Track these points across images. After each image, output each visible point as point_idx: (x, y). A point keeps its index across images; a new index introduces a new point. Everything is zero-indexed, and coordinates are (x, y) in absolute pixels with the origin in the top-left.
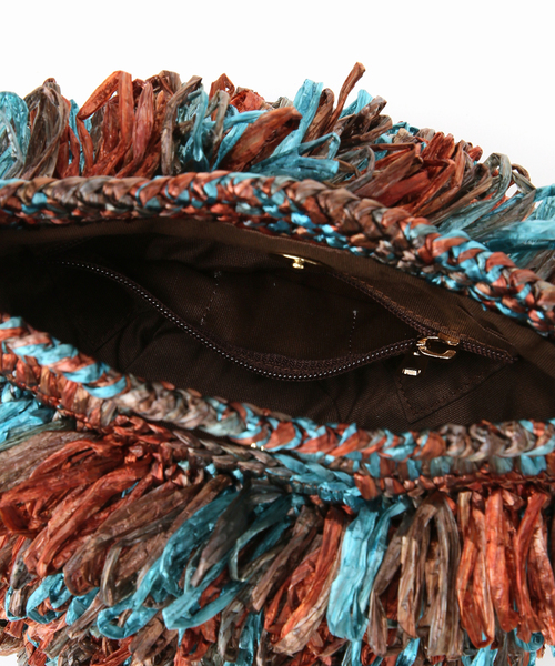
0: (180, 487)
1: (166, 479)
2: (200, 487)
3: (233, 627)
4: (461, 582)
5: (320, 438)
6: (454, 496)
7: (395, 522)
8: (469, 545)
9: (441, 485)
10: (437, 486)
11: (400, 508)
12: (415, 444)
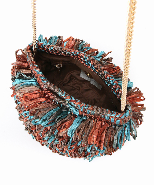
0: (51, 104)
1: (50, 102)
2: (55, 105)
3: (53, 129)
4: (90, 133)
5: (74, 100)
6: (94, 120)
7: (84, 120)
8: (94, 128)
9: (93, 117)
10: (92, 117)
11: (85, 118)
12: (89, 107)
